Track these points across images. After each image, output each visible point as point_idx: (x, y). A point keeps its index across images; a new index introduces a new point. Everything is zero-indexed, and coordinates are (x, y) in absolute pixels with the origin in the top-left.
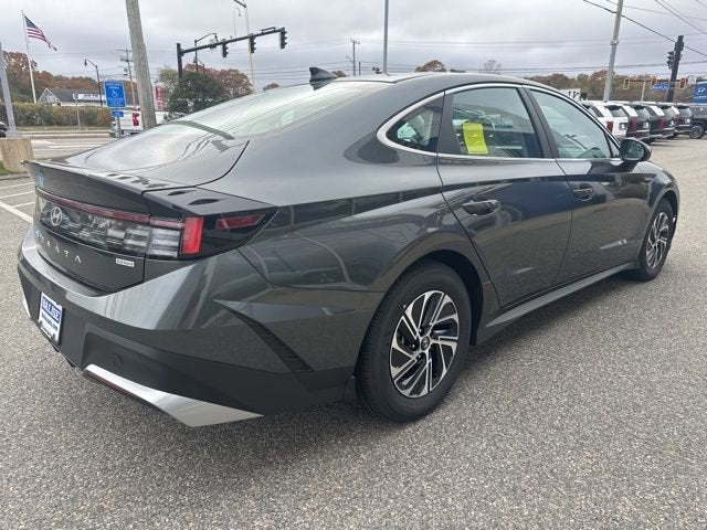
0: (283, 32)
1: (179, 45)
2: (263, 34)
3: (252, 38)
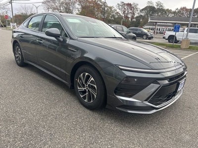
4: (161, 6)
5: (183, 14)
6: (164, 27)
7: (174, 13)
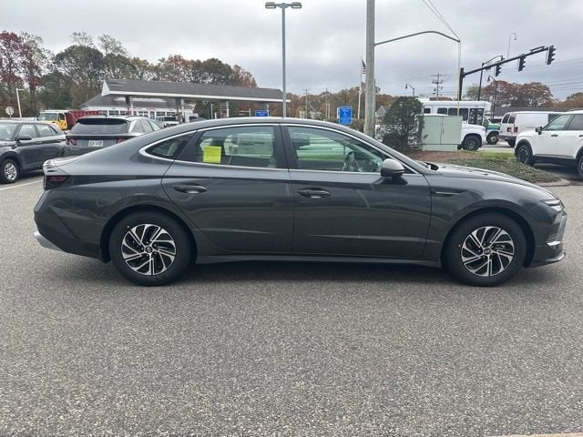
0: (552, 50)
1: (462, 69)
2: (532, 53)
3: (522, 58)
4: (117, 49)
5: (177, 73)
6: (144, 109)
7: (156, 69)
